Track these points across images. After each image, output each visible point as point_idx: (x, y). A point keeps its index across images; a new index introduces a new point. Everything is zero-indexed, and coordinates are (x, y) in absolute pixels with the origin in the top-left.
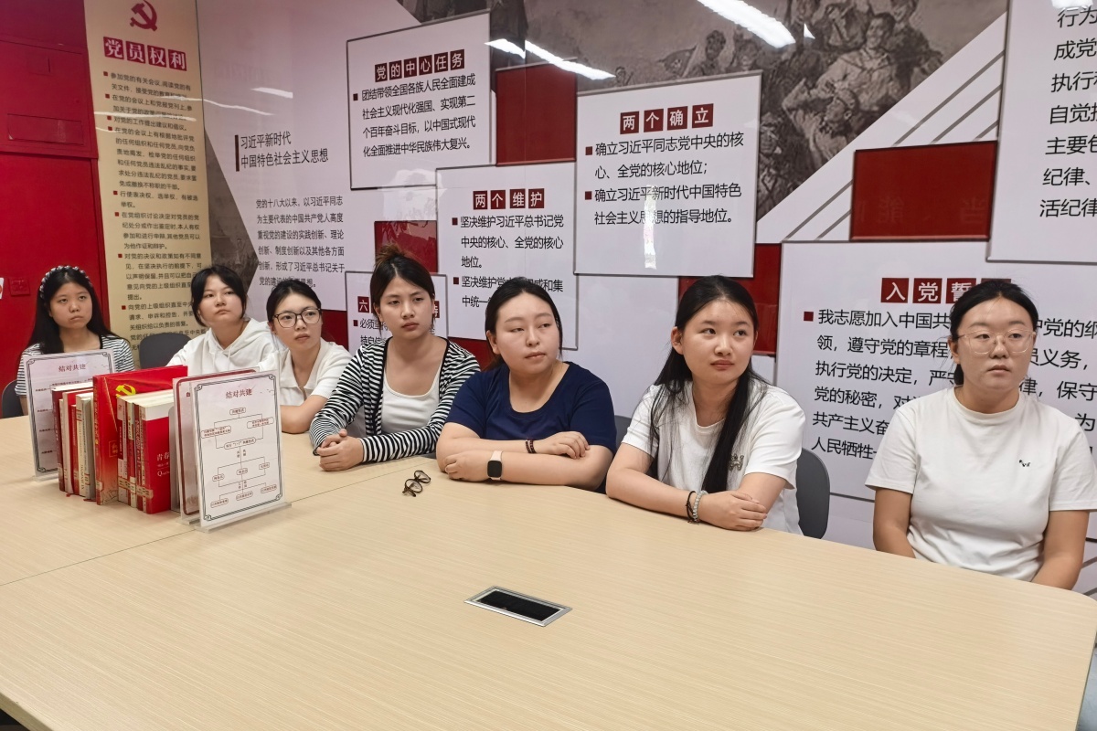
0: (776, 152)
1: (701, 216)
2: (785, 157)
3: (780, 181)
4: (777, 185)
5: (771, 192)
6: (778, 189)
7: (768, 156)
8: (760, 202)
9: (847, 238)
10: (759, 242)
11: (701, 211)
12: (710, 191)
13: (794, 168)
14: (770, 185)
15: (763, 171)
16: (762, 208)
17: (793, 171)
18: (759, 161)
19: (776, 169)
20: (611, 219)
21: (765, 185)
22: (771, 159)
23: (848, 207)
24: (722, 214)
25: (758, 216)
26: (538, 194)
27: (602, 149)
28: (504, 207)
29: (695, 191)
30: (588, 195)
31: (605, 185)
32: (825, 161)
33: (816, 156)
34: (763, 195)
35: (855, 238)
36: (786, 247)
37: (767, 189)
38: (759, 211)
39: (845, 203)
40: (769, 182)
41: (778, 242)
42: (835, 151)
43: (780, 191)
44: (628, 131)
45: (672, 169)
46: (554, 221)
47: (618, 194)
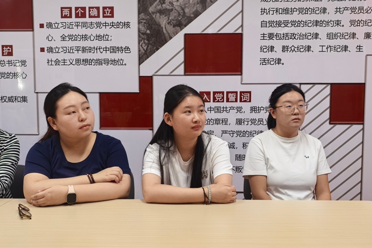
0: (147, 32)
1: (110, 62)
2: (152, 35)
3: (150, 46)
4: (149, 48)
5: (146, 51)
6: (149, 50)
7: (143, 34)
8: (141, 56)
9: (183, 73)
10: (141, 75)
11: (110, 60)
12: (114, 50)
13: (156, 40)
14: (145, 48)
15: (141, 41)
16: (142, 58)
17: (156, 41)
18: (139, 36)
19: (148, 40)
20: (57, 62)
21: (143, 48)
22: (145, 35)
23: (182, 59)
24: (121, 61)
25: (140, 62)
26: (9, 48)
27: (50, 25)
29: (106, 49)
30: (42, 50)
31: (53, 44)
32: (171, 38)
33: (167, 35)
34: (142, 53)
35: (186, 74)
36: (155, 78)
37: (144, 50)
38: (141, 60)
39: (181, 57)
40: (145, 46)
41: (150, 75)
42: (175, 34)
43: (150, 51)
44: (66, 17)
45: (92, 38)
46: (20, 63)
47: (61, 50)
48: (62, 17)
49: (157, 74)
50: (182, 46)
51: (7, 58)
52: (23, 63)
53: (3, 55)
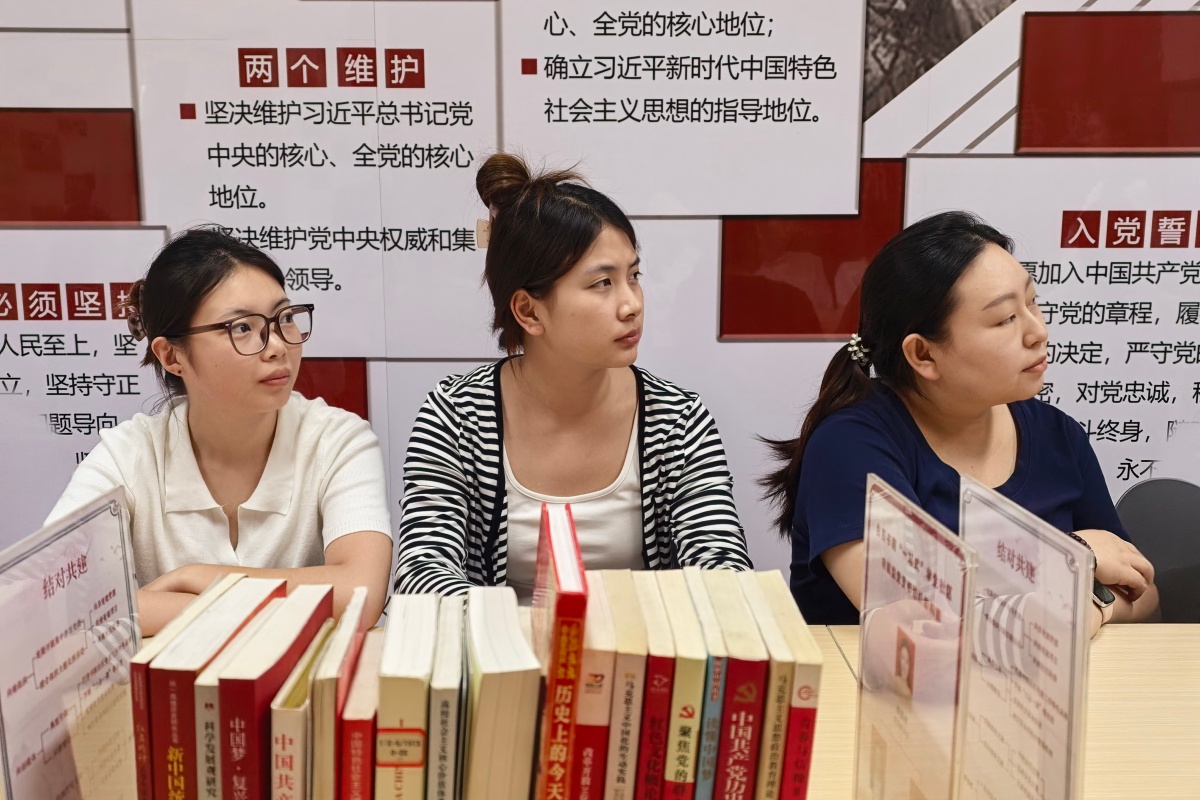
0: (896, 6)
1: (764, 110)
2: (912, 16)
3: (903, 55)
4: (898, 62)
5: (887, 73)
6: (901, 69)
7: (882, 12)
8: (870, 89)
9: (1011, 150)
10: (867, 155)
11: (763, 102)
12: (778, 67)
13: (926, 34)
14: (886, 62)
15: (875, 37)
16: (873, 99)
17: (924, 39)
18: (868, 21)
19: (897, 34)
20: (581, 112)
21: (878, 61)
22: (888, 18)
23: (1012, 101)
24: (802, 108)
25: (867, 112)
26: (410, 59)
28: (323, 84)
29: (751, 66)
30: (529, 67)
31: (566, 48)
32: (976, 27)
33: (963, 17)
34: (874, 78)
35: (1023, 150)
36: (913, 165)
37: (882, 67)
38: (868, 103)
39: (1008, 95)
40: (885, 56)
41: (900, 155)
42: (993, 12)
43: (904, 72)
45: (705, 26)
46: (450, 115)
47: (594, 67)
49: (920, 151)
50: (1014, 54)
51: (403, 96)
52: (461, 111)
53: (389, 85)
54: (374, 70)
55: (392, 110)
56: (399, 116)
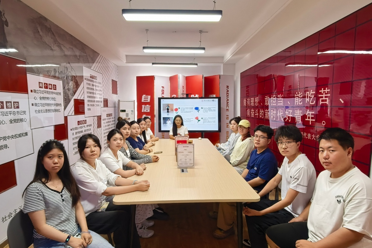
1: (56, 111)
9: (74, 115)
10: (65, 116)
15: (64, 101)
17: (68, 102)
19: (66, 101)
22: (65, 99)
24: (59, 110)
25: (64, 111)
26: (17, 104)
27: (35, 91)
28: (4, 108)
30: (33, 105)
33: (70, 100)
38: (64, 109)
39: (73, 109)
40: (65, 104)
43: (67, 105)
46: (23, 113)
47: (40, 105)
48: (40, 87)
49: (68, 115)
51: (16, 110)
52: (24, 112)
53: (14, 108)
54: (11, 105)
55: (15, 113)
56: (16, 114)
